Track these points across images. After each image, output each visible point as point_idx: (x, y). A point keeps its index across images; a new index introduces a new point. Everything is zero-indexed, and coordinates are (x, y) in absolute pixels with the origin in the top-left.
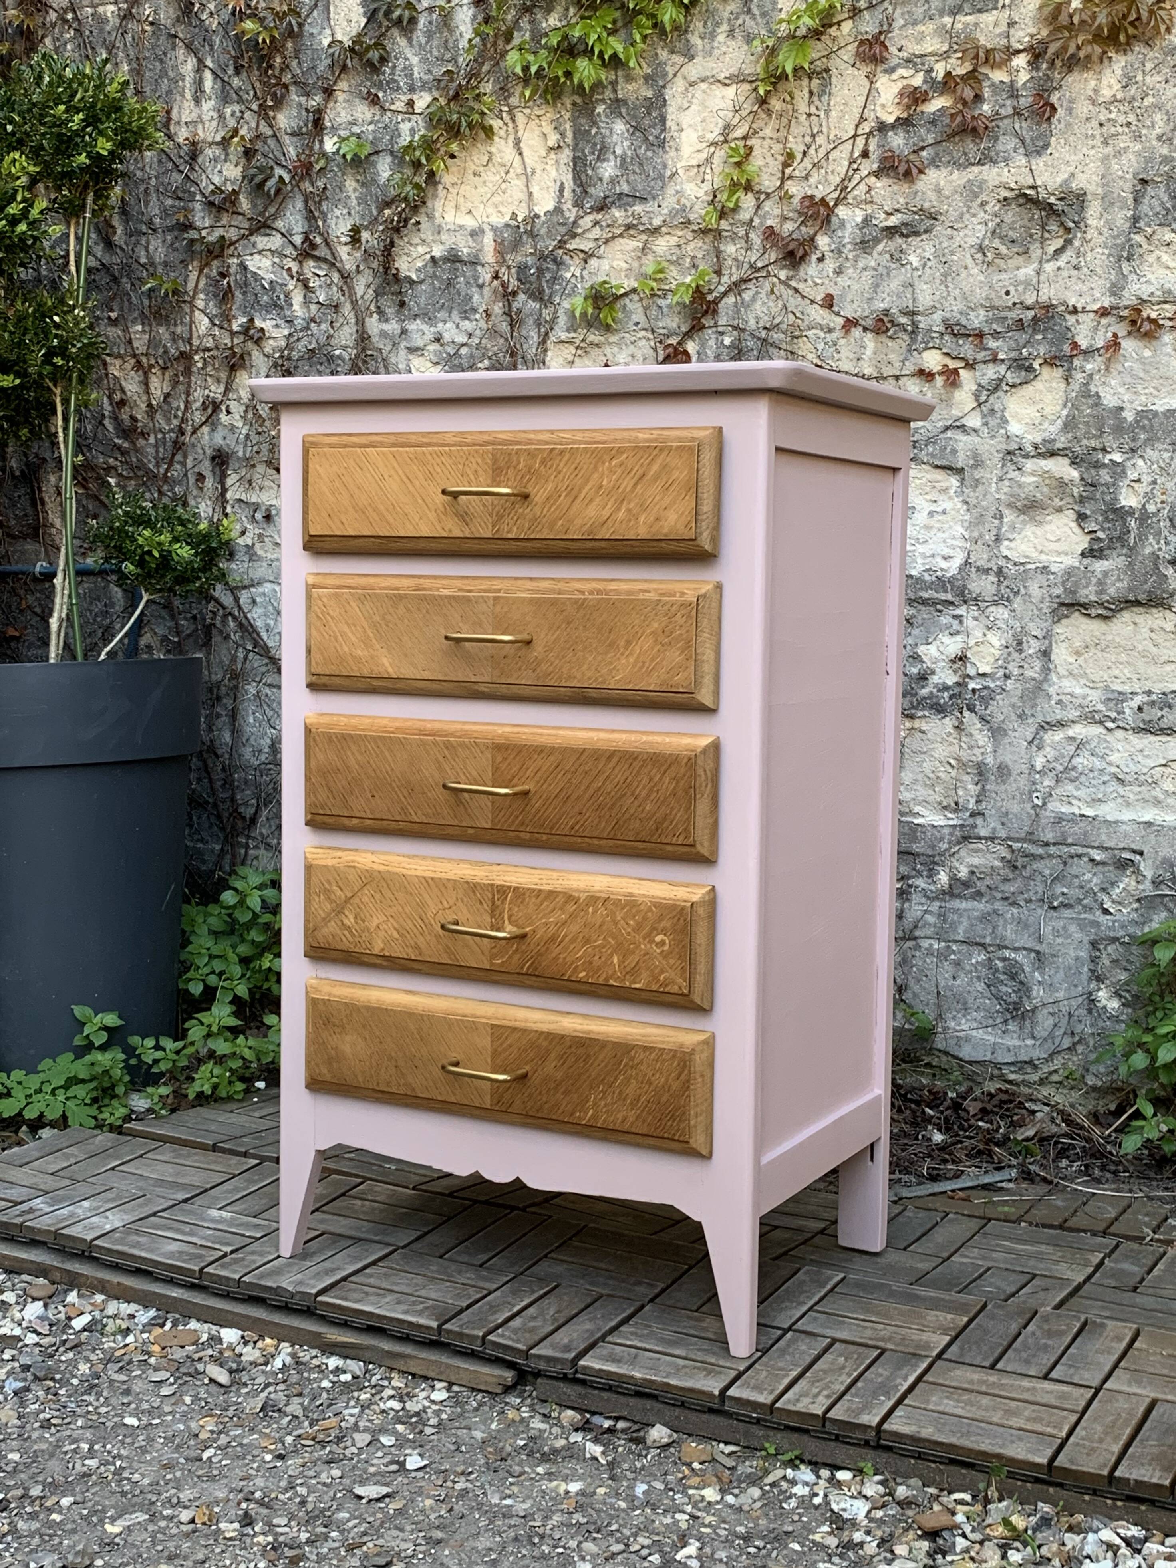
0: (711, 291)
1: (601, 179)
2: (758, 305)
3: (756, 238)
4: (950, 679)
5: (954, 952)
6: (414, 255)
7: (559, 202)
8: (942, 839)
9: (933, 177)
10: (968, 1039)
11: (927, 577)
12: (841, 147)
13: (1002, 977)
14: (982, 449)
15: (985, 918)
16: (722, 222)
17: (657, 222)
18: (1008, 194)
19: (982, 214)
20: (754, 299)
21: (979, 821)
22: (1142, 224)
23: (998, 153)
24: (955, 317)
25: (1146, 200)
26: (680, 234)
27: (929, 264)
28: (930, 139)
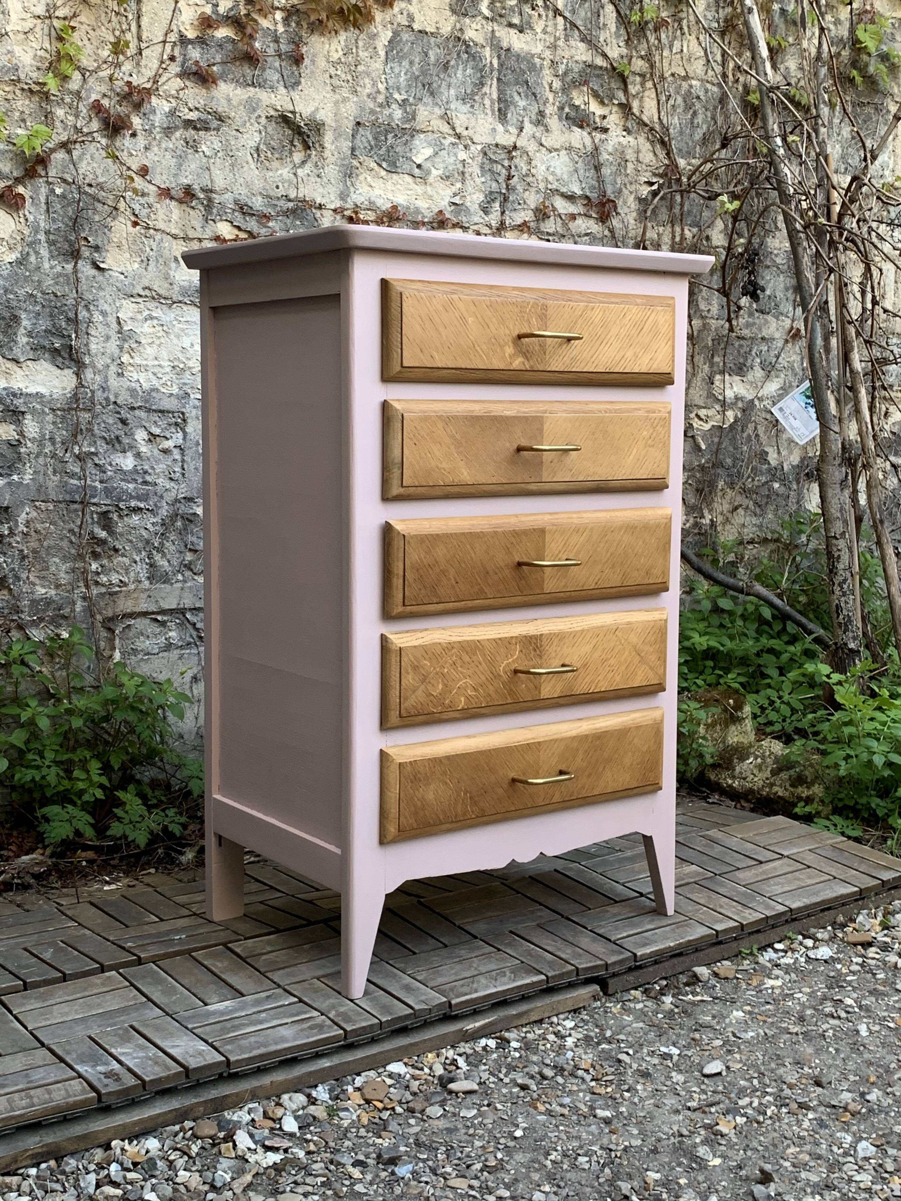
2: (83, 164)
3: (82, 108)
9: (223, 88)
12: (152, 48)
18: (272, 113)
19: (257, 125)
20: (80, 158)
22: (357, 153)
23: (265, 81)
24: (244, 199)
25: (358, 137)
26: (7, 89)
27: (219, 155)
28: (218, 59)
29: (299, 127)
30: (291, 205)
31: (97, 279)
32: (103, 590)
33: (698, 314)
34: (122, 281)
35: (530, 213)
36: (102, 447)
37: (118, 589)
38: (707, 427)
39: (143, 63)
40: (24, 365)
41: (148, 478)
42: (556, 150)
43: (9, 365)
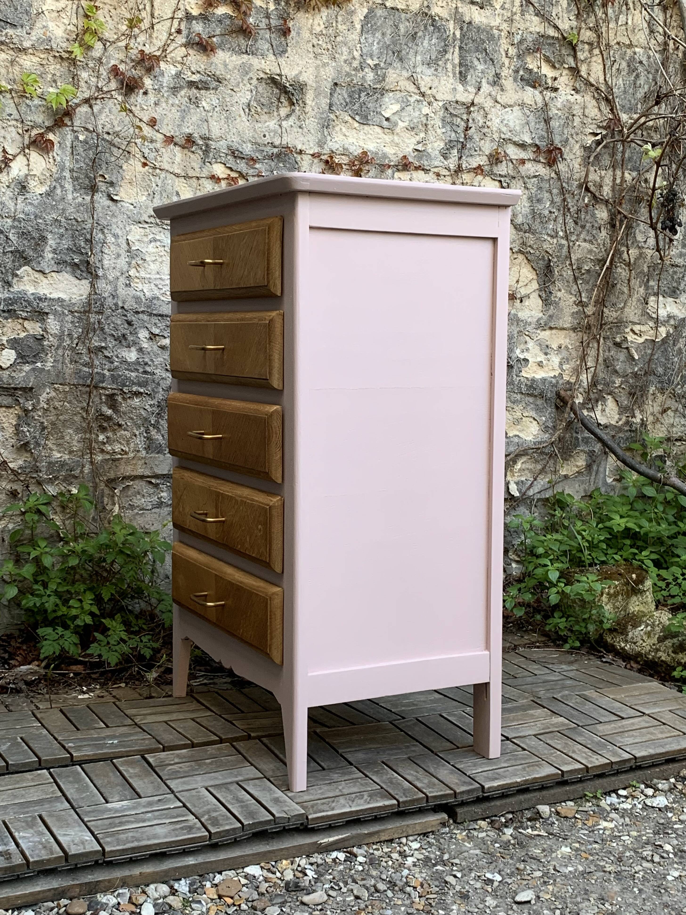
2: (103, 116)
3: (103, 71)
9: (221, 55)
12: (162, 23)
17: (25, 44)
18: (262, 75)
19: (249, 85)
20: (100, 111)
22: (334, 108)
23: (257, 50)
24: (235, 145)
25: (336, 95)
26: (42, 56)
27: (216, 109)
28: (218, 32)
29: (285, 87)
30: (275, 150)
31: (111, 209)
32: (108, 457)
33: (636, 244)
34: (131, 210)
35: (485, 158)
36: (111, 343)
37: (120, 456)
38: (641, 340)
39: (155, 35)
40: (49, 276)
41: (148, 369)
42: (510, 106)
43: (37, 275)
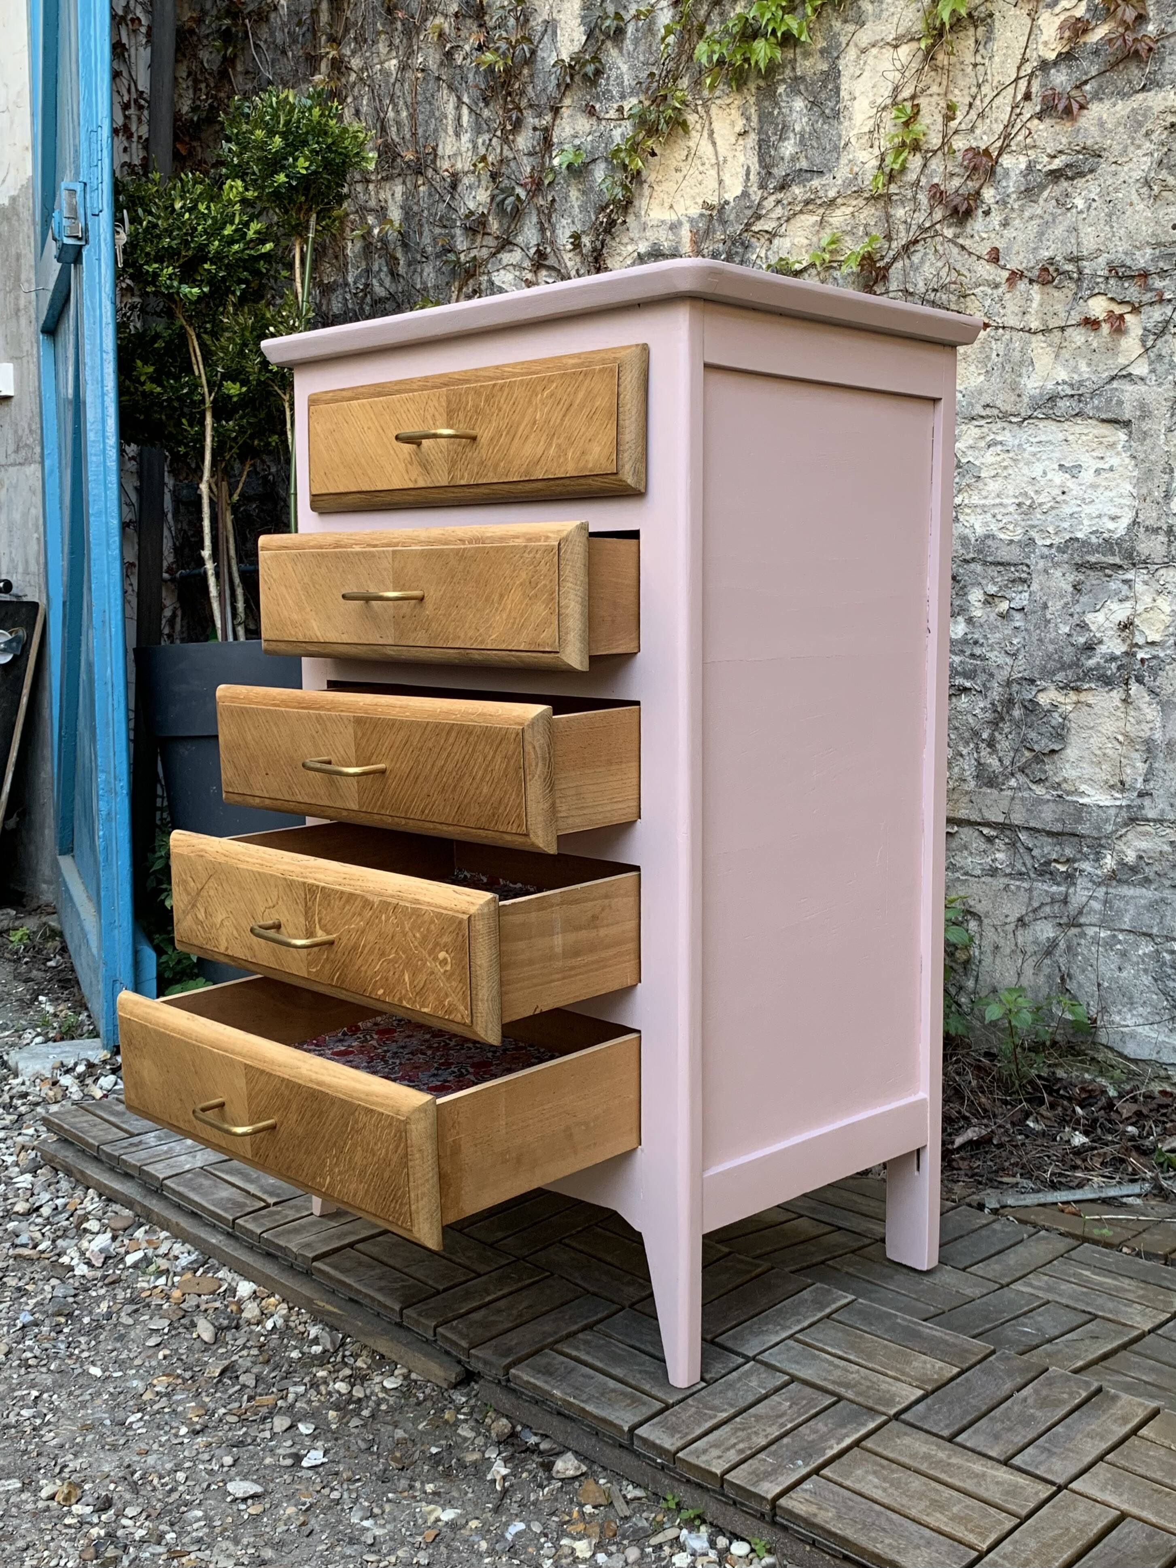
0: (882, 258)
1: (782, 159)
2: (926, 267)
3: (923, 198)
4: (1119, 648)
5: (1120, 942)
6: (625, 254)
7: (746, 186)
8: (1107, 820)
9: (1096, 110)
10: (1133, 1036)
11: (1094, 540)
12: (1004, 93)
13: (1169, 971)
14: (1150, 398)
15: (1153, 906)
16: (892, 186)
17: (832, 194)
19: (1148, 144)
20: (922, 261)
21: (1147, 802)
23: (1164, 76)
24: (1121, 258)
28: (1093, 72)
41: (978, 651)
